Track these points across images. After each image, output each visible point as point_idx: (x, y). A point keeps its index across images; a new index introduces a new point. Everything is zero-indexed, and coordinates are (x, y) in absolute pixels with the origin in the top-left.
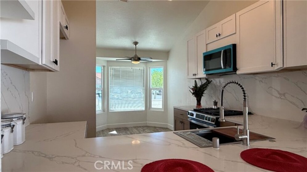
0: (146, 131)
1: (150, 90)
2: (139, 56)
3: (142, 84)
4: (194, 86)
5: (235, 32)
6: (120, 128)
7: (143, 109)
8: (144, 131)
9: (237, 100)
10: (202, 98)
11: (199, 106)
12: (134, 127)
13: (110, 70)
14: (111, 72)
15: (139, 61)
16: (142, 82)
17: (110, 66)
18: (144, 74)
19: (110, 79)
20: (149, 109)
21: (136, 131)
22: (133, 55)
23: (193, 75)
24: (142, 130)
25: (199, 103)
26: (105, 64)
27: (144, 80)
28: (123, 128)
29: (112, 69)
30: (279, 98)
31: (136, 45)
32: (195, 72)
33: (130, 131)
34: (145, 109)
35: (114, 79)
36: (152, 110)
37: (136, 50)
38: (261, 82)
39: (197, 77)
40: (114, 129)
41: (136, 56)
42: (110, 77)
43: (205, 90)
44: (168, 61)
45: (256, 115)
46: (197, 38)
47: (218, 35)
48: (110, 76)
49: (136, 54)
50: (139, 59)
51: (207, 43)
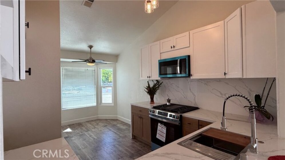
0: (99, 125)
1: (101, 88)
2: (94, 59)
3: (94, 83)
4: (148, 86)
5: (189, 46)
6: (73, 124)
7: (95, 104)
8: (97, 125)
9: (185, 97)
10: (155, 96)
11: (153, 103)
12: (86, 122)
13: (62, 70)
14: (63, 72)
15: (94, 63)
16: (94, 81)
17: (62, 67)
18: (95, 74)
19: (62, 79)
20: (100, 104)
21: (90, 125)
22: (88, 58)
23: (148, 77)
24: (96, 124)
25: (152, 100)
27: (95, 79)
28: (76, 124)
29: (64, 69)
30: (220, 97)
31: (91, 49)
32: (149, 75)
33: (85, 127)
34: (97, 105)
35: (67, 79)
36: (102, 105)
37: (91, 53)
38: (206, 85)
39: (150, 79)
40: (67, 126)
41: (91, 58)
42: (62, 77)
43: (158, 89)
44: (117, 63)
45: (202, 109)
46: (151, 47)
47: (173, 46)
48: (62, 75)
50: (93, 61)
51: (161, 52)
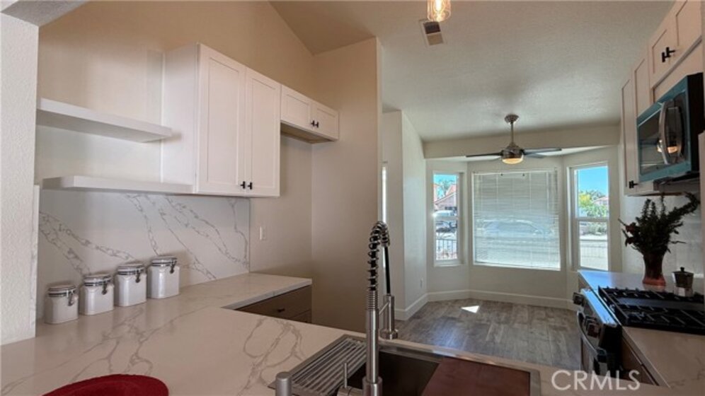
1: (575, 223)
5: (701, 34)
6: (495, 303)
7: (557, 267)
13: (475, 179)
14: (476, 184)
15: (521, 157)
17: (474, 173)
18: (556, 184)
23: (630, 185)
25: (652, 271)
26: (464, 170)
28: (503, 303)
29: (478, 177)
31: (512, 123)
34: (562, 268)
35: (484, 199)
37: (512, 133)
41: (512, 146)
44: (618, 146)
46: (636, 75)
49: (512, 143)
50: (520, 153)
